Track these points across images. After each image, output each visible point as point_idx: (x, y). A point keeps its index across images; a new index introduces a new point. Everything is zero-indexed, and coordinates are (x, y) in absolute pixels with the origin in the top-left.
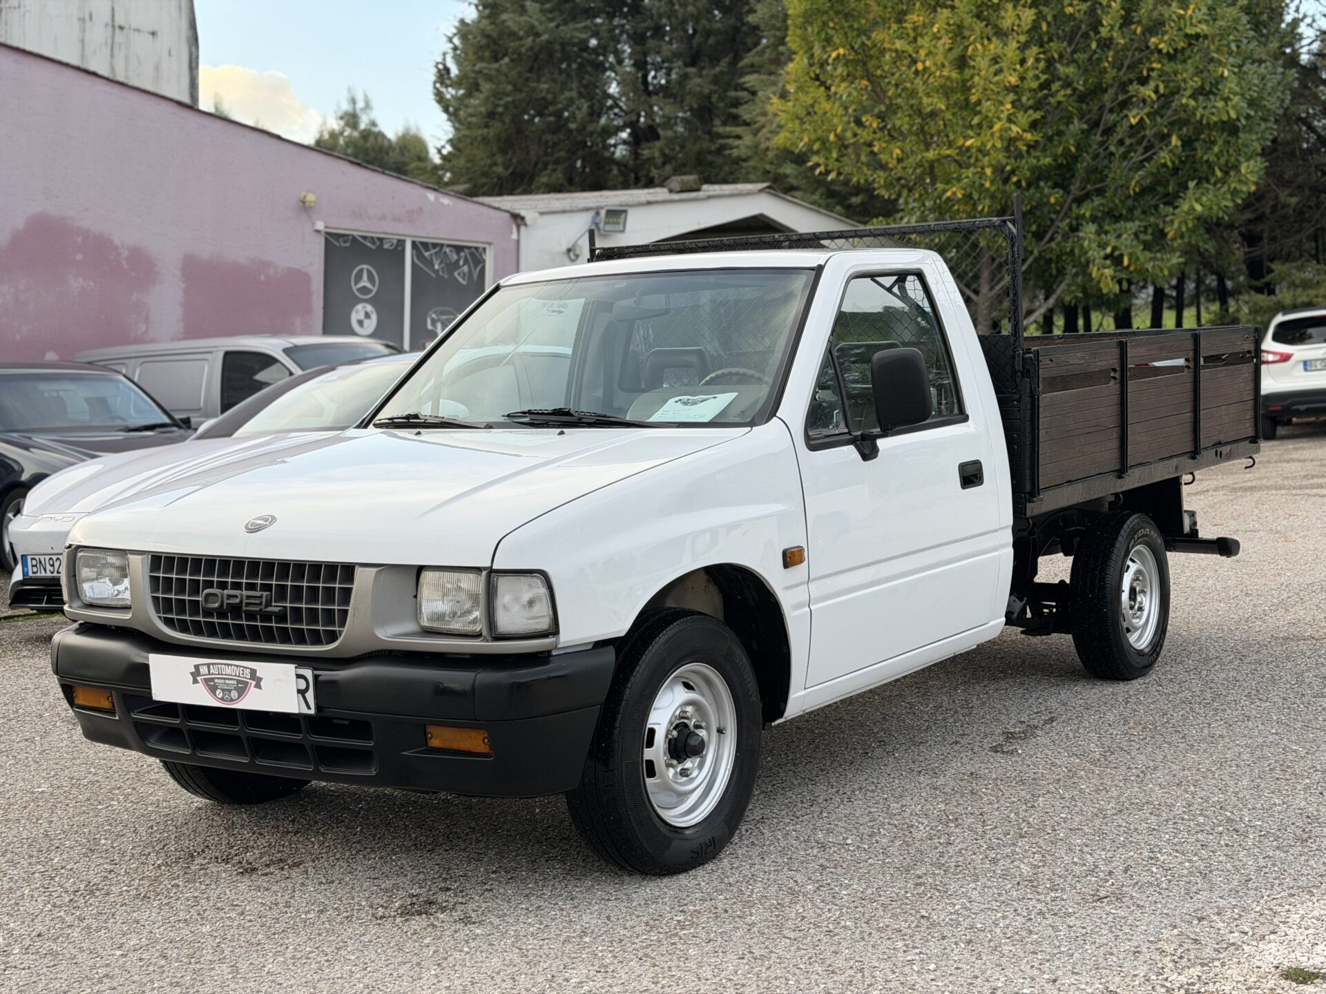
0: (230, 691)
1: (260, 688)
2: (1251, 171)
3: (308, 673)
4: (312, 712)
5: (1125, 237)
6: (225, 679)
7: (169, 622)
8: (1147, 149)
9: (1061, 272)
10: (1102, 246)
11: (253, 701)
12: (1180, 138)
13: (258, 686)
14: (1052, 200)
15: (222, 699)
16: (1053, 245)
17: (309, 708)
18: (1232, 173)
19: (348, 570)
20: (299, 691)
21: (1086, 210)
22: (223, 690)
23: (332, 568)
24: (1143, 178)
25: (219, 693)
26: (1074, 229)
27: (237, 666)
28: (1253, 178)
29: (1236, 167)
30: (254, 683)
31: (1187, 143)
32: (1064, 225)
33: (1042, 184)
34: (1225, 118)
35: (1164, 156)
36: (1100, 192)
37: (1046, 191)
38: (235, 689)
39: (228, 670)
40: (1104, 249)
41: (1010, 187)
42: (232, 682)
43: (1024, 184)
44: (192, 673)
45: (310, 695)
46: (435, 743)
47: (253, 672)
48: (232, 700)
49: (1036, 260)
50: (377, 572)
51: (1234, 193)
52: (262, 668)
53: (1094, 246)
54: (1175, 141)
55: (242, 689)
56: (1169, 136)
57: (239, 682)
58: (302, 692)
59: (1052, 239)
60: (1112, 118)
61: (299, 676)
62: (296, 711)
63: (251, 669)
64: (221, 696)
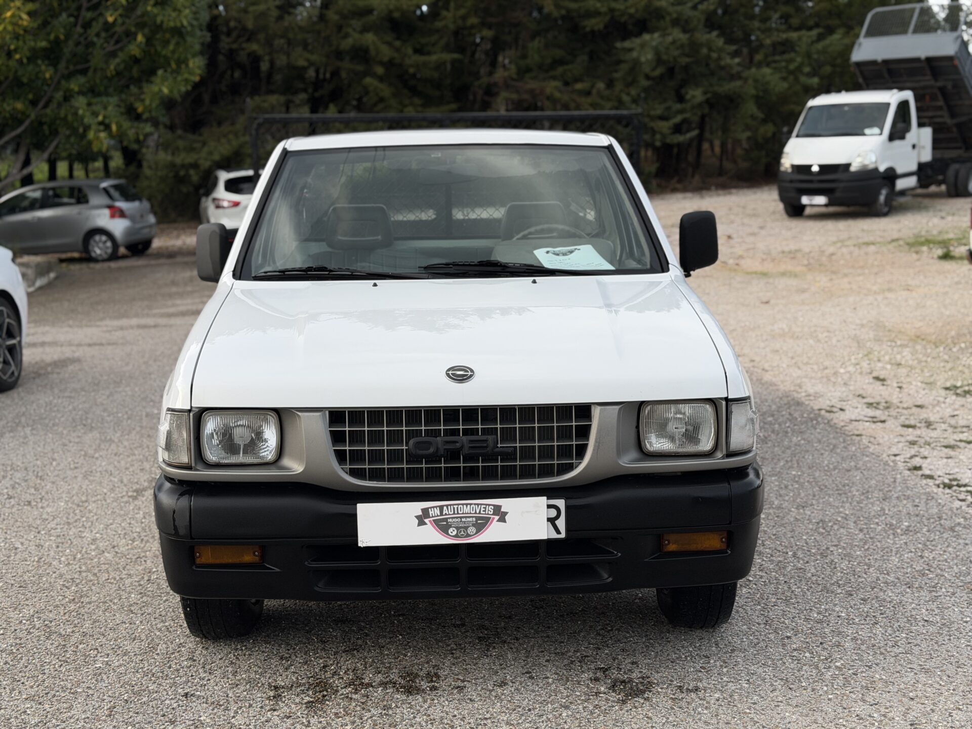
0: (466, 528)
1: (505, 521)
2: (196, 66)
3: (561, 503)
4: (563, 535)
5: (111, 108)
6: (461, 518)
7: (353, 473)
8: (117, 42)
9: (55, 133)
10: (95, 114)
11: (495, 533)
12: (144, 35)
13: (502, 519)
14: (47, 76)
15: (456, 536)
16: (48, 111)
17: (558, 532)
18: (183, 66)
19: (584, 410)
20: (549, 520)
21: (74, 86)
22: (458, 528)
23: (564, 410)
24: (118, 64)
25: (453, 531)
26: (67, 98)
27: (478, 505)
28: (198, 71)
29: (185, 62)
30: (497, 518)
31: (149, 41)
32: (59, 95)
33: (39, 62)
34: (179, 24)
35: (134, 49)
36: (84, 72)
37: (43, 68)
38: (473, 525)
39: (467, 509)
40: (97, 116)
41: (12, 63)
42: (470, 519)
43: (25, 61)
44: (417, 517)
45: (561, 523)
46: (672, 547)
47: (497, 509)
48: (468, 536)
49: (32, 123)
50: (620, 409)
51: (186, 80)
52: (506, 503)
53: (88, 114)
54: (140, 38)
55: (482, 524)
56: (135, 34)
57: (478, 518)
58: (552, 521)
59: (46, 106)
60: (89, 15)
61: (549, 506)
62: (545, 537)
63: (494, 505)
64: (455, 533)
